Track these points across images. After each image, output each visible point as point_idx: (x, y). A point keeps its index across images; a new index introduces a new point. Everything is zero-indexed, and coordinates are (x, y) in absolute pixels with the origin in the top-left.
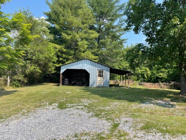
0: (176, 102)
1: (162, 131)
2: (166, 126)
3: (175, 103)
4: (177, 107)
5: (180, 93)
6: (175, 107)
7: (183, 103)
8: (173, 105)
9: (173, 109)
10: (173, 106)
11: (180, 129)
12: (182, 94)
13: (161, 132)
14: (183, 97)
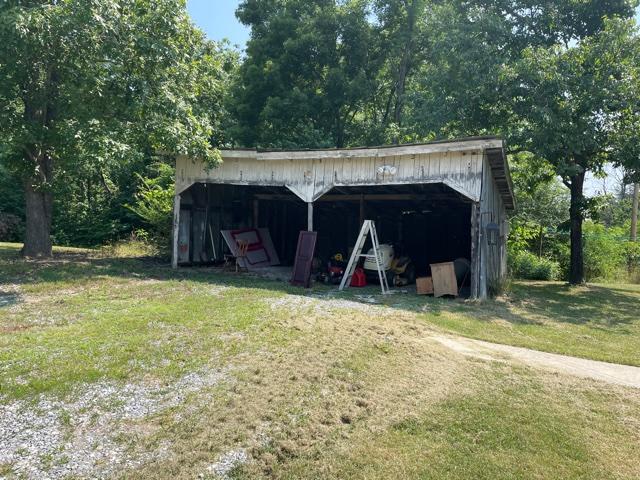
0: (17, 282)
1: (17, 393)
2: (24, 373)
3: (16, 287)
4: (30, 300)
5: (22, 253)
6: (23, 301)
7: (45, 284)
8: (10, 293)
9: (17, 308)
10: (11, 298)
11: (78, 368)
12: (33, 255)
13: (17, 397)
14: (38, 265)
